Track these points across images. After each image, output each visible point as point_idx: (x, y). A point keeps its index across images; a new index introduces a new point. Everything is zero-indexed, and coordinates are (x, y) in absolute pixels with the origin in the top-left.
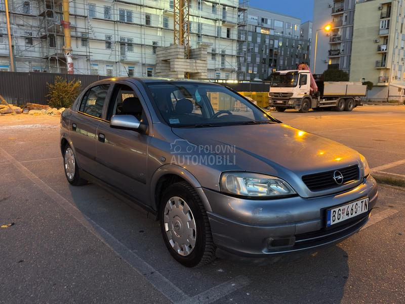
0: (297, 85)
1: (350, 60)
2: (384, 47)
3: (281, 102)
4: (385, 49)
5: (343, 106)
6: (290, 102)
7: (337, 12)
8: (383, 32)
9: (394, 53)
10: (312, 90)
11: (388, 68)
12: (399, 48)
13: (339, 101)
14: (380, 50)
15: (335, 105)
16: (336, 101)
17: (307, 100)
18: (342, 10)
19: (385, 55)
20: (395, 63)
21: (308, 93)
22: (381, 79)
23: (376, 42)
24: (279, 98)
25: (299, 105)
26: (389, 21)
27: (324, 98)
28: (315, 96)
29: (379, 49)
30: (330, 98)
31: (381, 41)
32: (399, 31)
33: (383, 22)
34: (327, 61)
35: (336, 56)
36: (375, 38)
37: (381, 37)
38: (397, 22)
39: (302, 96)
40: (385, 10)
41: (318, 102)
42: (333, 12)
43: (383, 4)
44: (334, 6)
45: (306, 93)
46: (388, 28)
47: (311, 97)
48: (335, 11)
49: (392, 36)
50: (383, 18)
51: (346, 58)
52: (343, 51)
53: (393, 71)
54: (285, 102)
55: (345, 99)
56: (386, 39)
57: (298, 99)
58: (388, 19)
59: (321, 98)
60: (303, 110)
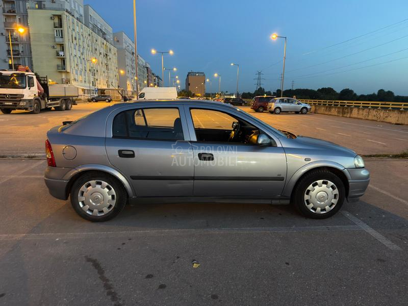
0: (26, 87)
1: (31, 62)
2: (61, 53)
3: (11, 104)
4: (63, 55)
5: (64, 106)
6: (22, 104)
7: (8, 12)
8: (58, 40)
9: (70, 59)
10: (40, 92)
11: (68, 71)
12: (73, 55)
13: (61, 101)
14: (59, 56)
15: (58, 105)
16: (59, 102)
17: (36, 101)
18: (14, 12)
19: (63, 61)
20: (73, 67)
21: (37, 95)
22: (64, 80)
23: (53, 47)
24: (7, 99)
25: (31, 106)
26: (62, 31)
27: (50, 99)
28: (43, 98)
29: (58, 54)
30: (54, 99)
31: (58, 48)
32: (71, 41)
33: (57, 31)
34: (7, 61)
35: (17, 57)
36: (52, 44)
37: (57, 44)
38: (68, 33)
39: (32, 98)
40: (56, 20)
41: (46, 103)
42: (4, 12)
43: (54, 15)
44: (4, 6)
45: (35, 95)
46: (62, 37)
47: (39, 98)
48: (6, 11)
49: (67, 44)
50: (56, 27)
51: (26, 59)
52: (22, 52)
53: (72, 74)
54: (15, 104)
55: (65, 100)
56: (62, 47)
57: (30, 100)
58: (61, 29)
59: (48, 99)
60: (35, 111)
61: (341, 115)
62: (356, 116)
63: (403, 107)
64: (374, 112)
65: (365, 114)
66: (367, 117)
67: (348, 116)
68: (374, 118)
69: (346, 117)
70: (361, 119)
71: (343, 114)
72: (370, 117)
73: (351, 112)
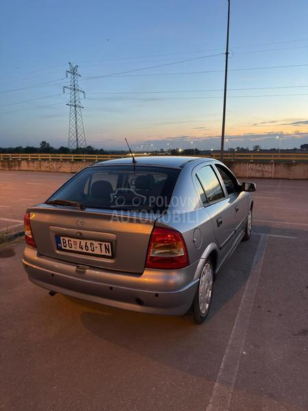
61: (8, 169)
62: (26, 169)
63: (73, 158)
64: (45, 164)
65: (36, 165)
66: (39, 169)
67: (17, 168)
68: (47, 169)
69: (15, 170)
70: (33, 171)
71: (9, 167)
72: (43, 169)
73: (19, 165)
